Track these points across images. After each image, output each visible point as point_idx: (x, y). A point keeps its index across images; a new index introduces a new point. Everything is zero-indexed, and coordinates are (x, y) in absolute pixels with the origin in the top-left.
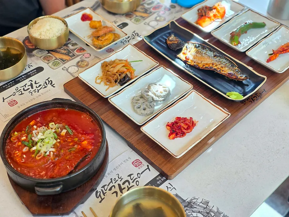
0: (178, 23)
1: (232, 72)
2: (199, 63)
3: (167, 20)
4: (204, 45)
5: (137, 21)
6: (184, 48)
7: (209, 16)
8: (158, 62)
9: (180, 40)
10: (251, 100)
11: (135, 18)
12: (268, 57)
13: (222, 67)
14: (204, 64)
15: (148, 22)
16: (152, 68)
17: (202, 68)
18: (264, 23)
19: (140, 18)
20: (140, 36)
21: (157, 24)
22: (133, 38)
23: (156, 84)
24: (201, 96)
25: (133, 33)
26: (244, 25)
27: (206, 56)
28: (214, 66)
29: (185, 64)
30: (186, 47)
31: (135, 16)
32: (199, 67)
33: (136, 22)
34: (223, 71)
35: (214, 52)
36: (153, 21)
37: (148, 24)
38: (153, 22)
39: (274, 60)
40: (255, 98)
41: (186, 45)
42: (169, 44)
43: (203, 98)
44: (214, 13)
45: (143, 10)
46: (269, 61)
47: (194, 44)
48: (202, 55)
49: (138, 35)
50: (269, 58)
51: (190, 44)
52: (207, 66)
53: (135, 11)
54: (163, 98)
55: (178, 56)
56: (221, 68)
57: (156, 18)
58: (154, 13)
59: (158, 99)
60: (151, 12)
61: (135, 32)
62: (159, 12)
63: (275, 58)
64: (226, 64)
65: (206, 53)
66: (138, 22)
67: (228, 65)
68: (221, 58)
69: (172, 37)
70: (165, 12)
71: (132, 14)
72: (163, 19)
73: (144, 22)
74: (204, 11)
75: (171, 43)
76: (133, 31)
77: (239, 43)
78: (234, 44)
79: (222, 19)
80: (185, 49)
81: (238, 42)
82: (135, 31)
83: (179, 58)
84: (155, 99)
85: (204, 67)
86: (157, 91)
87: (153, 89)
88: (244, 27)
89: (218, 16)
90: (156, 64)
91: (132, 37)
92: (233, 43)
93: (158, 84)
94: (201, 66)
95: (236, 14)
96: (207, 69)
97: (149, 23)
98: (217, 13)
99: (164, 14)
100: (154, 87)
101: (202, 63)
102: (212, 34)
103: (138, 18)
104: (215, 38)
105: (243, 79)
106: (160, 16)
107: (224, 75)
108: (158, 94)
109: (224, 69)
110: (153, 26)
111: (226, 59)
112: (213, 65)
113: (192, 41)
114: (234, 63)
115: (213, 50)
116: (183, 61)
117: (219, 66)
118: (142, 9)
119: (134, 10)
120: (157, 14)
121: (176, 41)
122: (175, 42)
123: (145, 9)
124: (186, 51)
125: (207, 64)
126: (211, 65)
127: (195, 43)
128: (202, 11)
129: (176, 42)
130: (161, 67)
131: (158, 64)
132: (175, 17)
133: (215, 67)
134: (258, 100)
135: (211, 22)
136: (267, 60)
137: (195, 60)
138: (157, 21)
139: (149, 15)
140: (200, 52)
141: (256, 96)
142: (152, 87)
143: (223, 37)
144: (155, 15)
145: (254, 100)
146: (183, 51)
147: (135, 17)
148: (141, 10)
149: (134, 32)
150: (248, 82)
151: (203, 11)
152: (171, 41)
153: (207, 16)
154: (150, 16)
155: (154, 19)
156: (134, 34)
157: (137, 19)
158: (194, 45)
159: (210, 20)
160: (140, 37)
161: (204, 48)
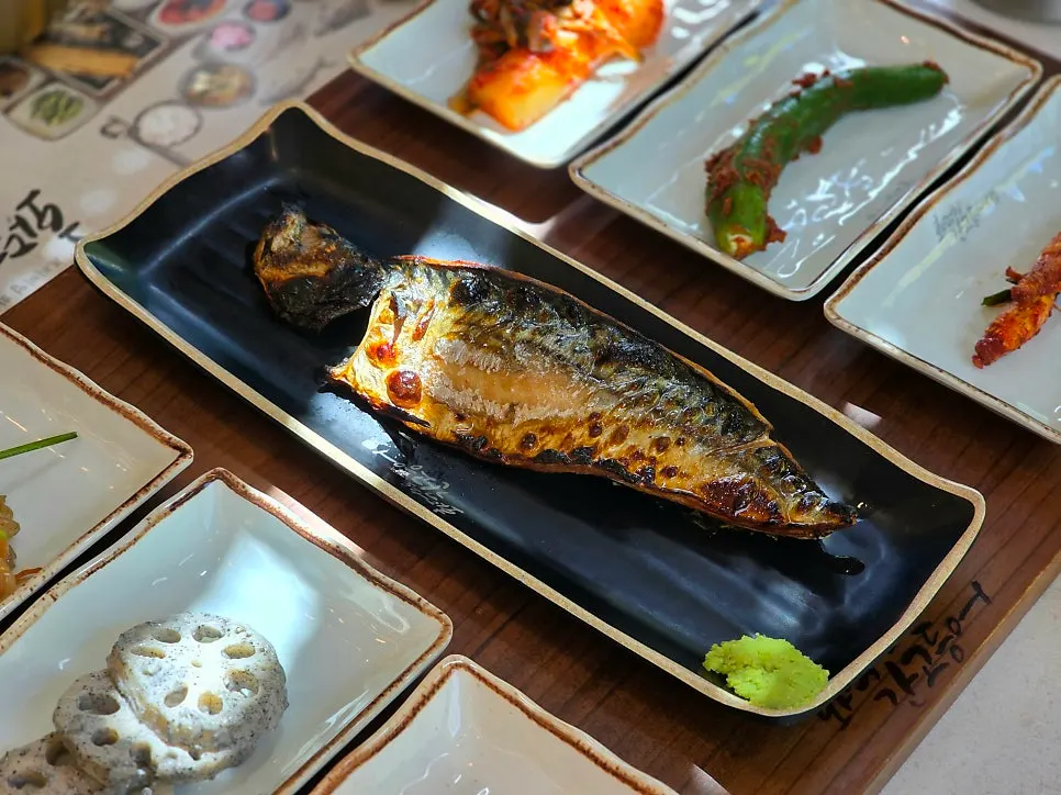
0: (331, 119)
1: (736, 475)
2: (492, 422)
3: (264, 89)
4: (522, 276)
5: (53, 110)
6: (380, 308)
7: (547, 48)
8: (183, 443)
9: (348, 246)
10: (891, 684)
11: (40, 93)
12: (981, 323)
13: (661, 444)
14: (530, 430)
15: (130, 120)
16: (143, 498)
17: (517, 463)
18: (929, 66)
19: (73, 93)
20: (75, 225)
21: (197, 129)
22: (25, 249)
23: (173, 626)
24: (518, 704)
25: (20, 207)
26: (796, 96)
27: (540, 367)
28: (602, 438)
29: (386, 439)
30: (394, 305)
31: (36, 78)
32: (496, 453)
33: (48, 119)
34: (669, 472)
35: (595, 324)
36: (169, 103)
37: (133, 133)
38: (166, 113)
39: (1022, 340)
40: (918, 664)
41: (392, 282)
42: (269, 283)
43: (531, 715)
44: (579, 24)
45: (94, 32)
46: (988, 351)
47: (450, 274)
48: (508, 357)
49: (57, 223)
50: (989, 334)
51: (418, 273)
52: (551, 443)
53: (45, 39)
54: (222, 746)
55: (337, 371)
56: (654, 453)
57: (190, 78)
58: (177, 43)
59: (184, 760)
60: (150, 43)
61: (39, 203)
62: (210, 35)
63: (1029, 327)
64: (692, 412)
65: (539, 339)
66: (62, 119)
67: (700, 418)
68: (647, 367)
69: (293, 231)
70: (251, 31)
71: (15, 62)
72: (236, 82)
73: (102, 118)
74: (514, 13)
75: (284, 275)
76: (23, 196)
77: (773, 233)
78: (738, 241)
79: (641, 58)
80: (382, 320)
81: (763, 227)
82: (34, 194)
83: (345, 391)
84: (165, 766)
85: (534, 452)
86: (178, 696)
87: (144, 680)
88: (795, 112)
89: (612, 42)
90: (175, 463)
91: (11, 238)
92: (731, 237)
93: (187, 625)
94: (507, 440)
95: (739, 16)
96: (552, 468)
97: (138, 118)
98: (604, 24)
99: (241, 46)
100: (154, 664)
101: (517, 421)
102: (575, 177)
103: (59, 95)
104: (599, 208)
105: (818, 530)
106: (213, 67)
107: (682, 501)
108: (188, 723)
109: (675, 457)
110: (166, 141)
111: (685, 375)
112: (595, 430)
113: (438, 250)
114: (747, 402)
115: (588, 313)
116: (375, 415)
117: (641, 440)
118: (90, 22)
119: (35, 31)
120: (197, 52)
121: (321, 256)
122: (312, 270)
123: (107, 18)
124: (389, 332)
125: (548, 428)
126: (580, 435)
127: (455, 269)
128: (497, 17)
129: (319, 269)
130: (210, 480)
131: (187, 462)
132: (321, 64)
133: (614, 451)
134: (937, 680)
135: (566, 89)
136: (980, 347)
137: (462, 399)
138: (194, 101)
139: (139, 63)
140: (499, 337)
141: (922, 643)
142: (136, 663)
143: (654, 195)
144: (181, 61)
145: (906, 684)
146: (370, 339)
147: (42, 85)
148: (81, 31)
149: (28, 202)
150: (857, 540)
151: (505, 16)
152: (281, 260)
153: (534, 46)
154: (148, 67)
155: (171, 91)
156: (27, 213)
157: (53, 100)
158: (446, 282)
159: (562, 71)
160: (75, 233)
161: (520, 301)
